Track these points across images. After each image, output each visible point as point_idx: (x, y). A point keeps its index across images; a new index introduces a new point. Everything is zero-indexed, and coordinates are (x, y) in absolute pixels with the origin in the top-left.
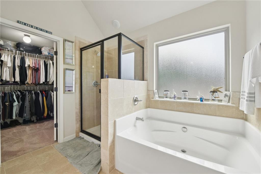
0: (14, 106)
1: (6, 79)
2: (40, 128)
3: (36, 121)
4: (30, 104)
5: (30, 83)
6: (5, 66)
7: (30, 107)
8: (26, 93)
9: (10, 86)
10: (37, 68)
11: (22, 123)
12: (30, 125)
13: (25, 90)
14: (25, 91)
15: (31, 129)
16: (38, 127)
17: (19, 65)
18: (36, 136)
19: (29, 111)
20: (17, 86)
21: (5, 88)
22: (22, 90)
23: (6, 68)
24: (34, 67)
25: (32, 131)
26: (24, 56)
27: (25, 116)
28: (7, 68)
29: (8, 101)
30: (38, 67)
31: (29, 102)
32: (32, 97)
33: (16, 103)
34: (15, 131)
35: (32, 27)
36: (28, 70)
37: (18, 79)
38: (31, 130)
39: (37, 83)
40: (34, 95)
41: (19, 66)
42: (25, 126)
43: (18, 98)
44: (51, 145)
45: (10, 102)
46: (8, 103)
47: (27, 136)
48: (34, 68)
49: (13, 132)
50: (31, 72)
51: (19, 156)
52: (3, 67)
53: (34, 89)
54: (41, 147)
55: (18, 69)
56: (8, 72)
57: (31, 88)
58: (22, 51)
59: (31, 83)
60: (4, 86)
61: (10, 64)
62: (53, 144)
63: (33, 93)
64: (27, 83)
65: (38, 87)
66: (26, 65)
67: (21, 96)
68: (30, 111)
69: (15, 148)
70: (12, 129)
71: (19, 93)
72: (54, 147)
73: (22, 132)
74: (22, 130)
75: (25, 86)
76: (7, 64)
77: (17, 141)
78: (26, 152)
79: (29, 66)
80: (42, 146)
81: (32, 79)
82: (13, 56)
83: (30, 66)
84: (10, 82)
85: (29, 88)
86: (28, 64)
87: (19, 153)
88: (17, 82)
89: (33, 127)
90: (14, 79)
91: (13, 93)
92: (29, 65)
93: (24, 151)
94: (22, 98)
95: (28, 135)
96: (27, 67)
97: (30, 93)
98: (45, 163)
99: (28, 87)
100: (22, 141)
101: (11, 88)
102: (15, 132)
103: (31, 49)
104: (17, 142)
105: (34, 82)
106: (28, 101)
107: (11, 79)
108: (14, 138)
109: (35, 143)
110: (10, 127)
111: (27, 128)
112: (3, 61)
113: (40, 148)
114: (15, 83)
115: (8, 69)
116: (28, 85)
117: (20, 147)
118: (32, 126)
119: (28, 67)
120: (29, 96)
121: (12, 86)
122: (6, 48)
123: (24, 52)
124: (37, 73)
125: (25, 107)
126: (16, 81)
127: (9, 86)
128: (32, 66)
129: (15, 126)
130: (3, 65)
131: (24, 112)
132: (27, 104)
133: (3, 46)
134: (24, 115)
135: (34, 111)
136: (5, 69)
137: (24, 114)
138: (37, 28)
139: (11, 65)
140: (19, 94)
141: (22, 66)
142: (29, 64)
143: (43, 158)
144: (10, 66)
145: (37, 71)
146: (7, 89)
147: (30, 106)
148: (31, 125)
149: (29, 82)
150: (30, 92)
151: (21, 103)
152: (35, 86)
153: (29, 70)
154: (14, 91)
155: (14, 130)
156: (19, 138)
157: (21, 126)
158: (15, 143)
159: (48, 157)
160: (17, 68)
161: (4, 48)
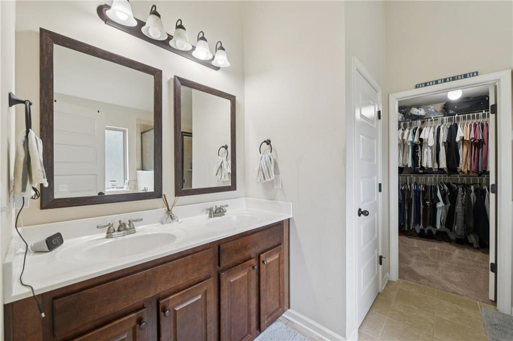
0: (438, 208)
1: (427, 166)
2: (480, 262)
3: (478, 246)
4: (464, 209)
5: (466, 170)
6: (426, 146)
7: (465, 216)
8: (458, 188)
9: (434, 175)
10: (480, 140)
11: (453, 240)
12: (464, 249)
13: (459, 183)
14: (457, 185)
15: (461, 255)
16: (476, 259)
17: (446, 141)
18: (461, 272)
19: (463, 222)
20: (444, 176)
21: (427, 178)
22: (453, 183)
23: (427, 148)
24: (472, 140)
25: (462, 261)
26: (456, 122)
27: (456, 229)
28: (429, 148)
29: (430, 199)
30: (481, 138)
31: (463, 205)
32: (468, 197)
33: (440, 205)
34: (436, 248)
35: (437, 82)
36: (461, 146)
37: (443, 164)
38: (460, 258)
39: (480, 170)
40: (473, 195)
41: (445, 143)
42: (454, 247)
43: (443, 196)
44: (478, 302)
45: (432, 200)
46: (428, 202)
47: (448, 264)
48: (474, 141)
49: (432, 248)
50: (466, 150)
51: (420, 283)
52: (423, 147)
53: (476, 183)
54: (457, 294)
55: (444, 147)
56: (430, 154)
57: (468, 180)
58: (452, 115)
59: (468, 171)
60: (426, 176)
61: (432, 142)
62: (484, 302)
63: (473, 190)
64: (460, 170)
65: (484, 179)
66: (458, 139)
67: (449, 194)
68: (465, 222)
69: (422, 271)
70: (435, 243)
71: (446, 188)
72: (481, 308)
73: (444, 254)
74: (447, 251)
75: (458, 176)
76: (427, 144)
77: (431, 263)
78: (430, 284)
79: (463, 139)
80: (460, 293)
81: (469, 163)
82: (437, 127)
83: (465, 139)
84: (434, 170)
85: (465, 180)
86: (460, 137)
87: (422, 280)
88: (442, 169)
89: (467, 254)
90: (437, 165)
91: (438, 187)
92: (463, 137)
93: (430, 282)
94: (451, 197)
95: (451, 263)
96: (459, 141)
97: (466, 189)
98: (445, 318)
99: (464, 178)
100: (436, 266)
101: (435, 179)
102: (435, 250)
103: (469, 106)
104: (430, 265)
105: (474, 168)
106: (461, 204)
107: (433, 164)
108: (430, 257)
109: (452, 281)
110: (434, 240)
111: (457, 252)
112: (422, 139)
113: (454, 293)
114: (441, 171)
115: (430, 151)
116: (463, 175)
117: (428, 274)
118: (468, 251)
119: (461, 142)
120: (463, 196)
121: (438, 175)
122: (427, 118)
123: (457, 115)
124: (481, 150)
125: (455, 214)
126: (440, 167)
127: (432, 176)
128: (468, 139)
129: (441, 241)
130: (424, 145)
131: (454, 221)
132: (459, 208)
133: (424, 116)
134: (453, 228)
135: (471, 224)
136: (426, 150)
137: (454, 225)
138: (445, 80)
139: (434, 143)
140: (445, 190)
141: (449, 141)
142: (462, 135)
143: (448, 309)
144: (432, 145)
145: (481, 146)
146: (430, 180)
147: (465, 213)
148: (466, 249)
149: (463, 170)
150: (466, 187)
151: (449, 204)
152: (477, 176)
153: (464, 146)
154: (439, 184)
155: (437, 246)
156: (436, 261)
157: (450, 244)
158: (426, 265)
159: (455, 315)
160: (442, 145)
161: (425, 119)
